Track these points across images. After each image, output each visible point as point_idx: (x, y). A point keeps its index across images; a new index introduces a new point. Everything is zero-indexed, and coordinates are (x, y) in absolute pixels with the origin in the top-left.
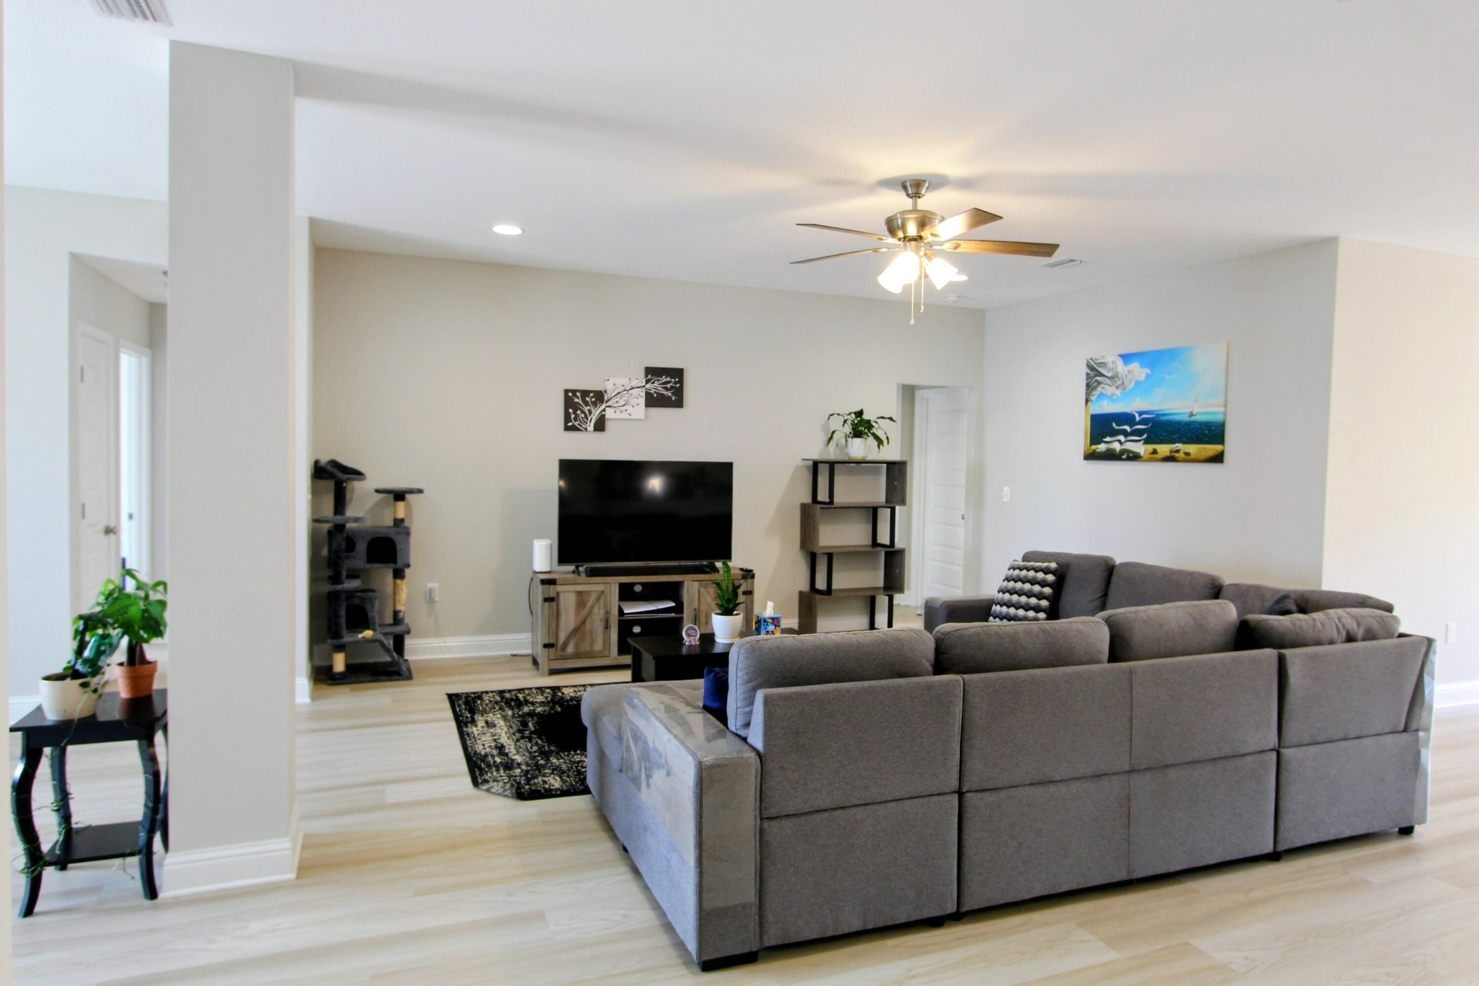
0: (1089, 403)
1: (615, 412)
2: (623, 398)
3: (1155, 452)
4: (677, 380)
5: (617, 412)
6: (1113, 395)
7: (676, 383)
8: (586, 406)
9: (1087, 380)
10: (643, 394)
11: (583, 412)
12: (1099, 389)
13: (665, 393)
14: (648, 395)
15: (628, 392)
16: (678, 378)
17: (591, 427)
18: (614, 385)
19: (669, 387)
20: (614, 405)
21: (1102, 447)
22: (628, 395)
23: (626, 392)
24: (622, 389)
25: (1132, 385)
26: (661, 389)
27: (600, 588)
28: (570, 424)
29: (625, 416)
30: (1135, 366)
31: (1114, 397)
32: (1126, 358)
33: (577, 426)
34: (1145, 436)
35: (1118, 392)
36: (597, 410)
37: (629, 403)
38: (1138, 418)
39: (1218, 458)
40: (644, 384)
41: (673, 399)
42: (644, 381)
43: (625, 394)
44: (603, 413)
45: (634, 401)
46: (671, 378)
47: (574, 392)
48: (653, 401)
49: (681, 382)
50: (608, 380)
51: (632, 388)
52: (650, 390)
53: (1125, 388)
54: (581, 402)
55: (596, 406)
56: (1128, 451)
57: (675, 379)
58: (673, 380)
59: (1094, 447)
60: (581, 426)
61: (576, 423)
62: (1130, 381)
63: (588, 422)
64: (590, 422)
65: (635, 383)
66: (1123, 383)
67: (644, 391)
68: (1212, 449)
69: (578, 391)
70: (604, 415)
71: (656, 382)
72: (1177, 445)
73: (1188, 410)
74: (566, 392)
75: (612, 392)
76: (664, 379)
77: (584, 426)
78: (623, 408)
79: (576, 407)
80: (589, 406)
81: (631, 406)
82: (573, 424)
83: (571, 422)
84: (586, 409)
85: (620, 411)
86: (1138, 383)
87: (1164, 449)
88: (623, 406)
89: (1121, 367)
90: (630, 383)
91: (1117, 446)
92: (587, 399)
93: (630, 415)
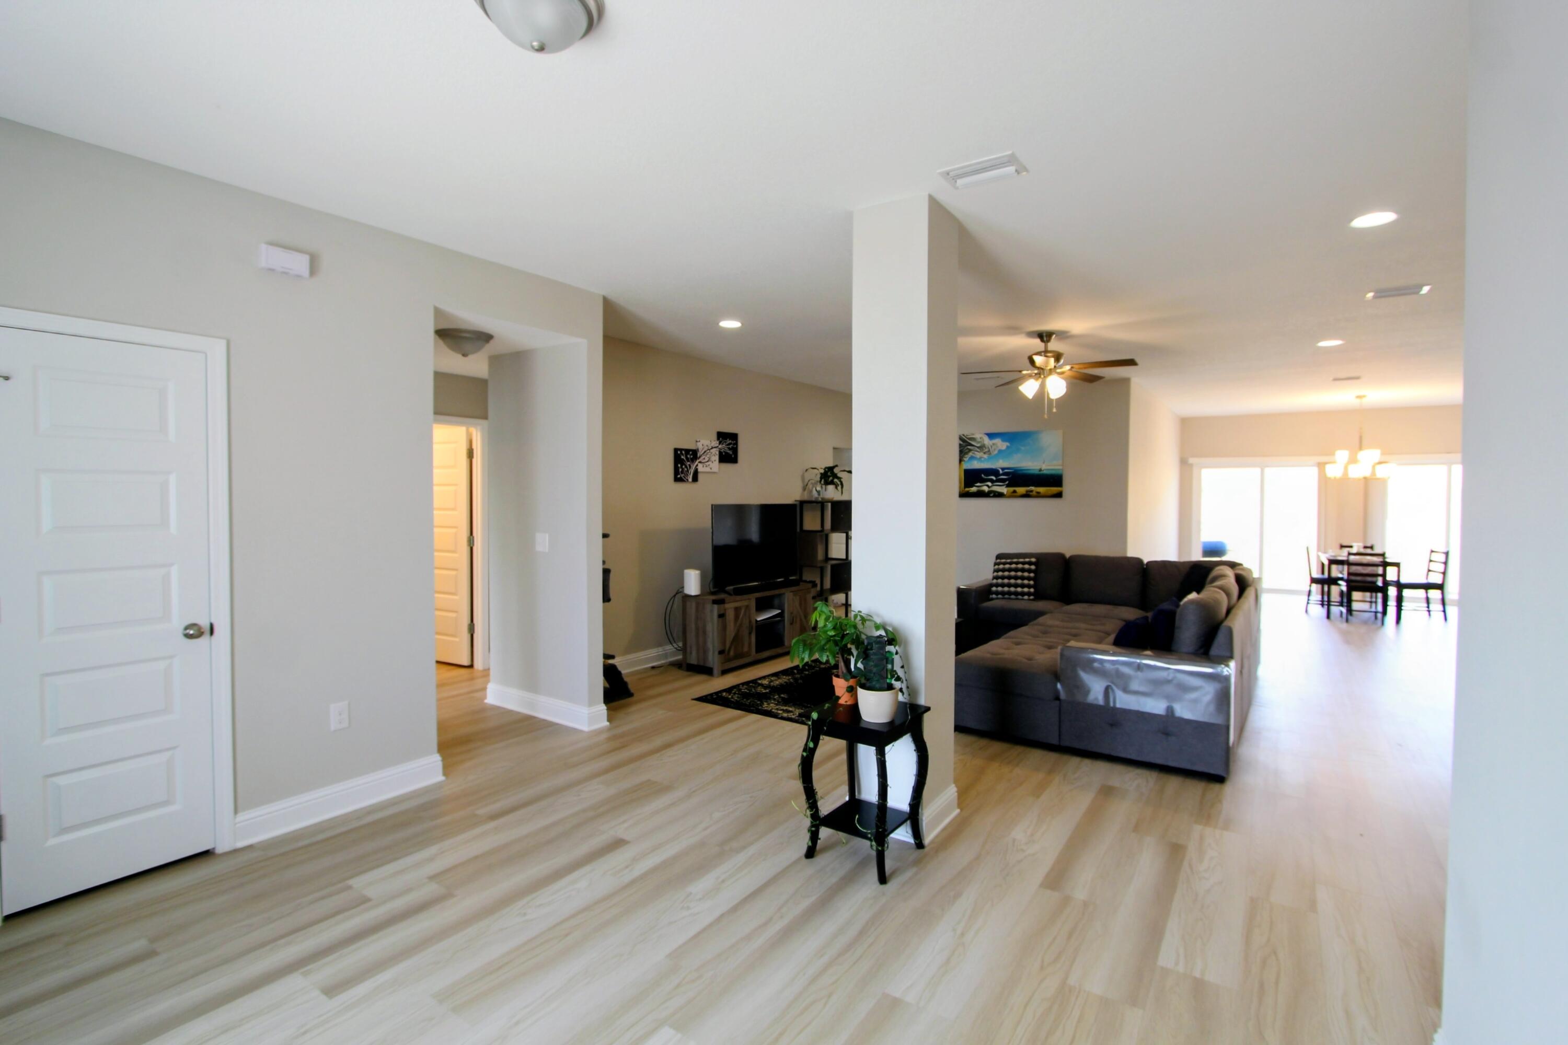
0: (963, 463)
1: (703, 466)
2: (708, 456)
3: (1015, 492)
4: (734, 442)
6: (981, 458)
7: (734, 444)
8: (687, 462)
9: (960, 448)
10: (718, 453)
11: (686, 467)
12: (971, 454)
13: (729, 452)
14: (720, 453)
15: (710, 451)
17: (690, 480)
18: (703, 445)
19: (730, 447)
20: (703, 461)
21: (974, 489)
22: (709, 454)
23: (708, 451)
24: (706, 448)
25: (996, 452)
26: (726, 449)
27: (745, 603)
28: (678, 476)
29: (708, 469)
30: (998, 441)
31: (982, 459)
32: (991, 436)
33: (683, 478)
34: (1007, 482)
35: (986, 456)
36: (693, 465)
37: (710, 460)
38: (1001, 472)
39: (1059, 495)
40: (718, 445)
41: (733, 457)
42: (718, 442)
44: (697, 467)
45: (713, 458)
47: (681, 450)
48: (722, 458)
49: (736, 444)
50: (700, 441)
51: (712, 448)
52: (721, 450)
53: (990, 454)
54: (685, 459)
55: (693, 462)
56: (994, 492)
58: (732, 442)
59: (967, 489)
60: (685, 478)
61: (682, 476)
62: (995, 450)
63: (689, 475)
65: (713, 444)
66: (989, 451)
67: (718, 450)
68: (1055, 490)
69: (683, 450)
70: (697, 470)
71: (724, 443)
72: (1031, 488)
73: (1038, 468)
74: (676, 450)
75: (702, 451)
76: (728, 441)
77: (687, 478)
78: (707, 464)
79: (682, 462)
80: (689, 461)
81: (711, 462)
82: (680, 476)
83: (680, 474)
84: (687, 464)
85: (706, 466)
86: (1000, 451)
87: (1021, 490)
88: (707, 462)
89: (986, 441)
90: (710, 444)
91: (986, 489)
92: (688, 456)
93: (711, 469)
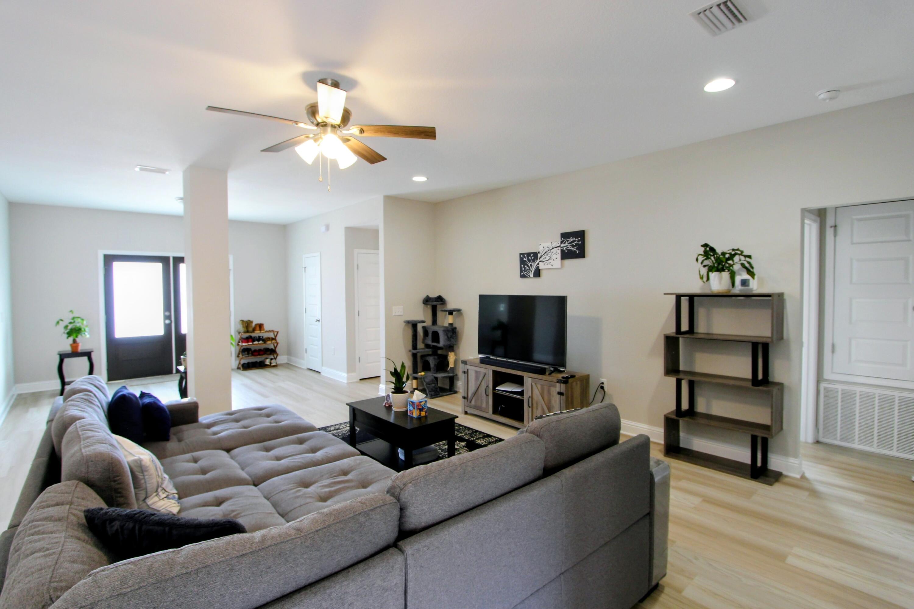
1: (544, 264)
2: (548, 255)
4: (579, 239)
7: (578, 241)
8: (529, 262)
10: (559, 252)
11: (528, 266)
13: (572, 249)
14: (562, 251)
15: (551, 251)
16: (580, 237)
17: (532, 276)
18: (543, 247)
19: (574, 244)
20: (544, 260)
22: (550, 253)
23: (549, 251)
24: (547, 249)
26: (570, 246)
27: (484, 371)
28: (522, 274)
29: (549, 266)
36: (534, 264)
37: (551, 258)
40: (559, 245)
41: (577, 252)
42: (560, 243)
44: (538, 266)
45: (554, 257)
46: (575, 239)
47: (523, 254)
48: (566, 255)
49: (584, 239)
50: (540, 245)
51: (553, 248)
52: (563, 248)
54: (527, 260)
55: (534, 262)
57: (578, 238)
58: (577, 239)
60: (527, 275)
61: (525, 273)
63: (531, 272)
65: (554, 245)
67: (560, 249)
69: (525, 253)
71: (566, 242)
74: (521, 254)
75: (542, 252)
76: (571, 239)
77: (529, 275)
78: (548, 262)
79: (525, 263)
80: (531, 261)
81: (553, 260)
82: (524, 274)
83: (523, 272)
84: (529, 264)
85: (546, 263)
88: (548, 260)
90: (552, 245)
92: (530, 258)
93: (552, 266)
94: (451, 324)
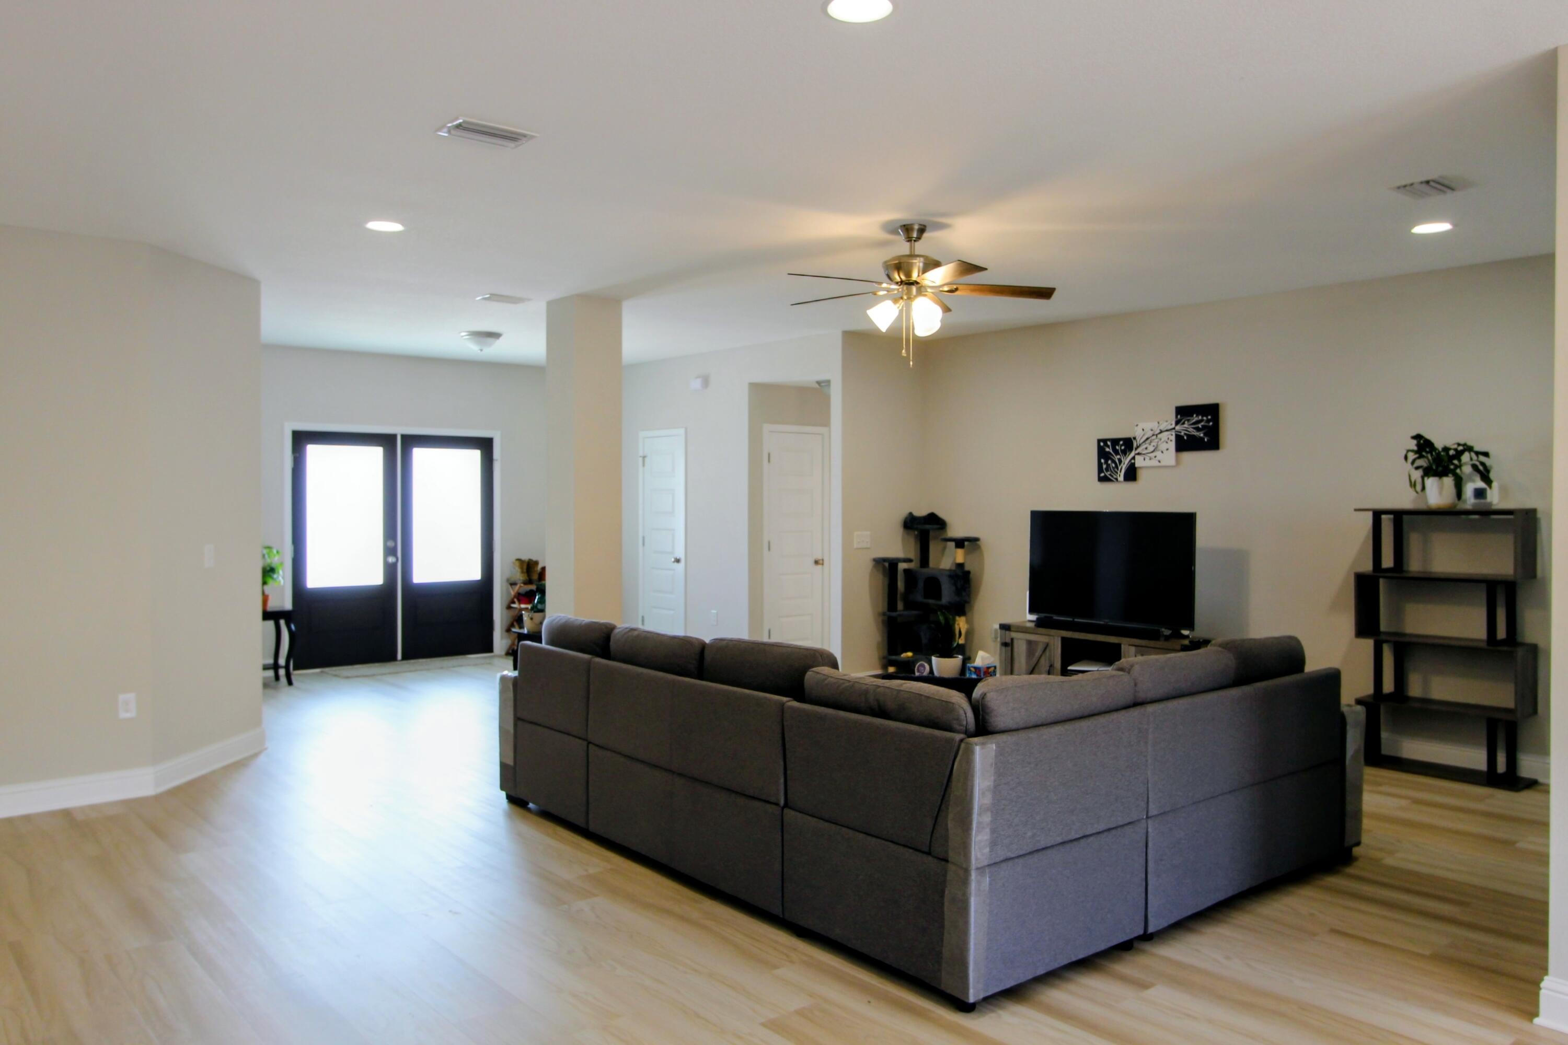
1: (1144, 459)
2: (1152, 444)
4: (1209, 417)
5: (1146, 459)
7: (1208, 421)
8: (1116, 455)
10: (1173, 438)
11: (1114, 461)
13: (1197, 434)
14: (1179, 438)
15: (1157, 436)
16: (1209, 415)
17: (1121, 478)
18: (1143, 430)
19: (1200, 427)
20: (1144, 452)
22: (1156, 440)
23: (1155, 437)
24: (1149, 434)
26: (1192, 430)
28: (1102, 475)
29: (1154, 463)
33: (1110, 477)
36: (1126, 459)
37: (1158, 449)
40: (1173, 426)
41: (1206, 440)
42: (1174, 423)
43: (1154, 439)
44: (1133, 461)
45: (1163, 446)
46: (1202, 416)
47: (1105, 441)
48: (1184, 444)
49: (1217, 419)
50: (1137, 425)
51: (1161, 432)
52: (1180, 432)
54: (1111, 451)
55: (1125, 455)
57: (1207, 416)
58: (1205, 418)
60: (1112, 476)
61: (1108, 474)
63: (1118, 472)
64: (1120, 471)
65: (1164, 426)
67: (1174, 434)
69: (1109, 440)
70: (1134, 464)
71: (1186, 422)
74: (1099, 441)
75: (1141, 438)
76: (1195, 418)
77: (1115, 477)
78: (1152, 455)
79: (1108, 457)
80: (1119, 454)
81: (1160, 452)
82: (1105, 475)
83: (1103, 472)
84: (1117, 458)
85: (1149, 458)
88: (1152, 452)
90: (1159, 427)
92: (1117, 447)
93: (1159, 462)
94: (960, 566)
